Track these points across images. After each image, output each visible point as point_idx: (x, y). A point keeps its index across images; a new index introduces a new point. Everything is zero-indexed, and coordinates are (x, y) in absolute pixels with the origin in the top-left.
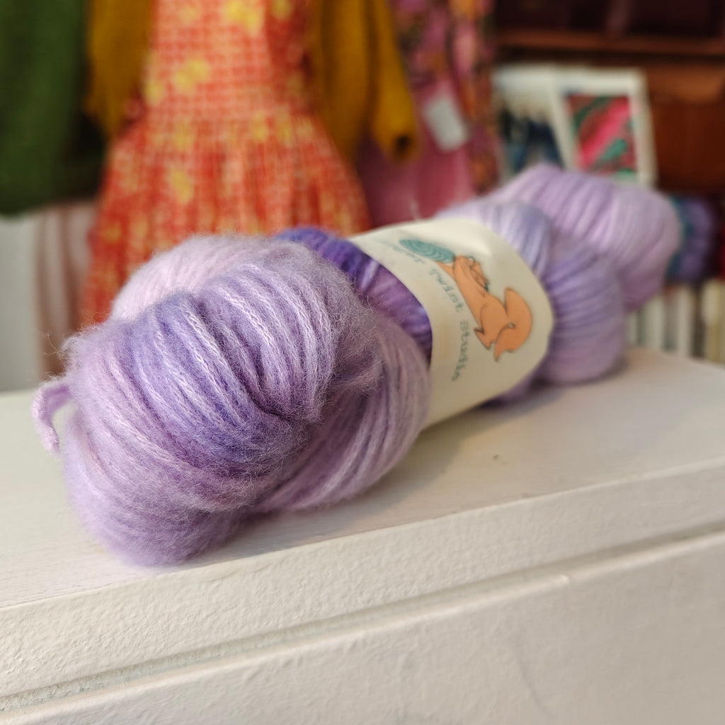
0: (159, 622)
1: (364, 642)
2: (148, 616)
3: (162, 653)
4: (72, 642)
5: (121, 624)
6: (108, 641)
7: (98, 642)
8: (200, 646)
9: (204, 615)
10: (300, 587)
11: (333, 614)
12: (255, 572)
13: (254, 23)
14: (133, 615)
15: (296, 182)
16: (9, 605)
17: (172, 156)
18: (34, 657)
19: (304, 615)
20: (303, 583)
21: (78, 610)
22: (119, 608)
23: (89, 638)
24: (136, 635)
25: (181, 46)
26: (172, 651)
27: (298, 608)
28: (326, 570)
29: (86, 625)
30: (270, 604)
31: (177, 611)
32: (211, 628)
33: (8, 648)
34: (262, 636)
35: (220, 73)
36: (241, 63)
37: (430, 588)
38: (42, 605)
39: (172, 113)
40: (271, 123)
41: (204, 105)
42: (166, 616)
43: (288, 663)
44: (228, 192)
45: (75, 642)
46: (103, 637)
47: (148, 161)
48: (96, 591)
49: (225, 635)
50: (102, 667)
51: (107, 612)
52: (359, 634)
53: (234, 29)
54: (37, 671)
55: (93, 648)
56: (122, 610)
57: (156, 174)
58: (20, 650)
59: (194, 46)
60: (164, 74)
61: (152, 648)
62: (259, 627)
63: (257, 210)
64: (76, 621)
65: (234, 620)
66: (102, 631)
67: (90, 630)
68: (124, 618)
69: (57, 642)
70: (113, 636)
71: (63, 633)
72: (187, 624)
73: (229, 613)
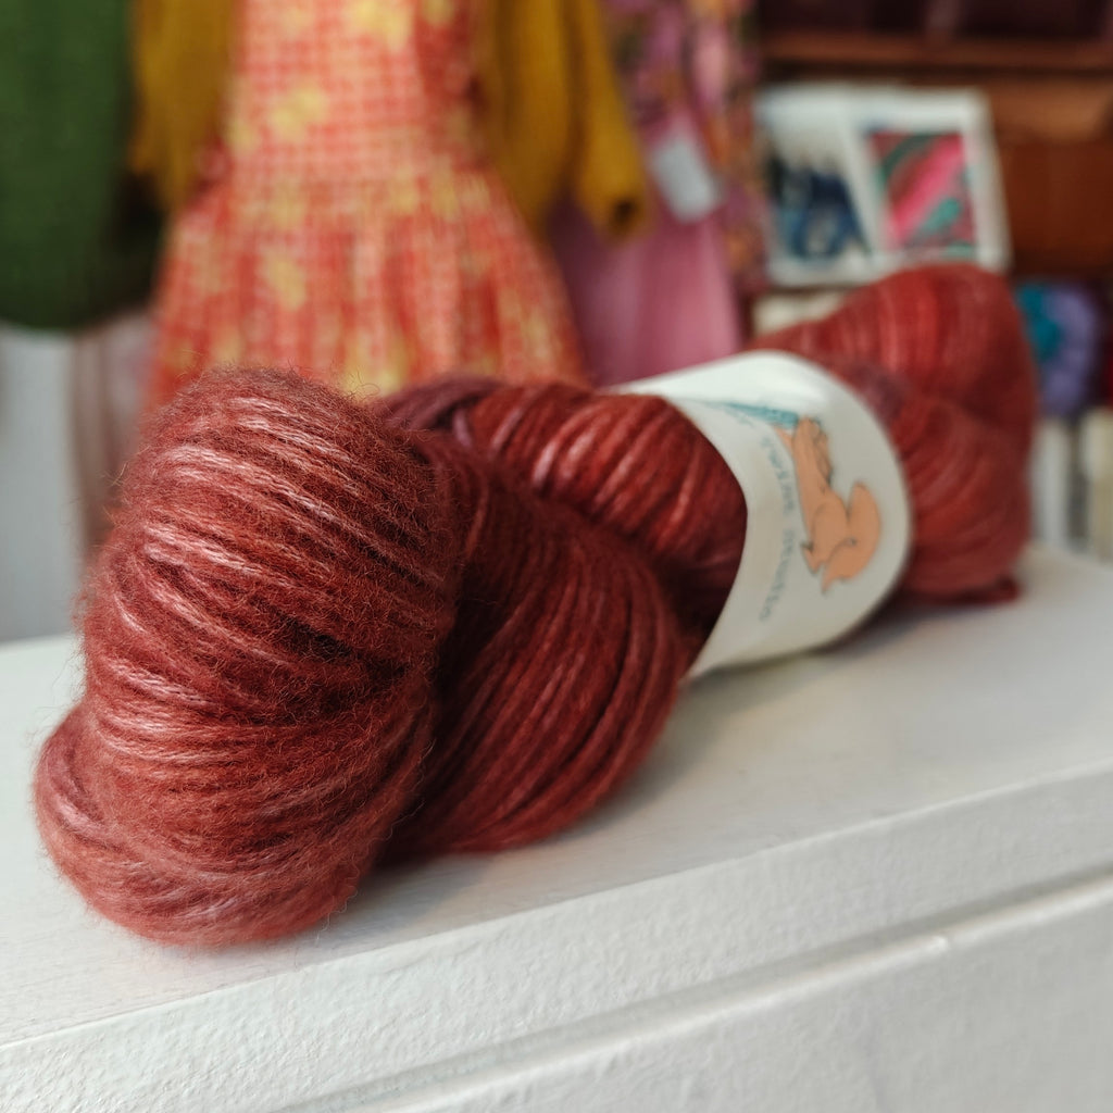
0: (304, 1043)
1: (629, 1058)
2: (286, 1036)
3: (309, 1094)
4: (164, 1082)
5: (242, 1051)
6: (223, 1076)
7: (206, 1081)
8: (370, 1078)
9: (376, 1028)
10: (528, 975)
11: (580, 1017)
12: (458, 954)
13: (396, 31)
14: (263, 1034)
15: (463, 276)
16: (62, 1028)
17: (270, 237)
19: (533, 1021)
20: (531, 970)
21: (173, 1031)
22: (239, 1024)
23: (191, 1076)
24: (267, 1066)
25: (283, 68)
26: (323, 1090)
27: (524, 1011)
28: (568, 947)
29: (187, 1055)
30: (480, 1005)
31: (333, 1023)
32: (386, 1048)
33: (61, 1097)
34: (464, 1057)
35: (345, 107)
36: (378, 93)
38: (114, 1026)
39: (269, 170)
40: (422, 184)
41: (320, 158)
42: (315, 1032)
43: (509, 1099)
44: (361, 293)
45: (169, 1082)
46: (213, 1072)
47: (236, 244)
49: (410, 1058)
51: (220, 1032)
53: (366, 42)
55: (197, 1092)
56: (244, 1027)
57: (247, 268)
58: (79, 1100)
59: (304, 67)
60: (257, 112)
61: (291, 1087)
62: (463, 1043)
63: (403, 318)
64: (170, 1049)
65: (422, 1033)
66: (212, 1064)
67: (193, 1062)
68: (247, 1039)
69: (142, 1083)
70: (230, 1068)
71: (149, 1069)
72: (348, 1044)
73: (416, 1022)
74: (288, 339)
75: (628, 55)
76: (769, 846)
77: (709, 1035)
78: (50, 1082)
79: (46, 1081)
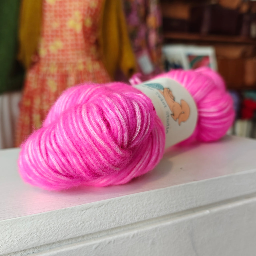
0: (63, 226)
1: (137, 234)
2: (59, 224)
3: (64, 238)
4: (31, 233)
5: (48, 227)
7: (40, 233)
8: (78, 235)
9: (79, 224)
10: (114, 213)
11: (126, 224)
12: (98, 207)
14: (53, 223)
16: (7, 219)
18: (16, 239)
19: (116, 224)
20: (115, 212)
21: (33, 221)
22: (48, 220)
23: (37, 232)
24: (54, 231)
26: (68, 237)
27: (114, 221)
28: (124, 207)
29: (36, 227)
30: (103, 219)
31: (69, 222)
32: (82, 228)
33: (6, 235)
34: (100, 232)
37: (161, 214)
38: (19, 219)
42: (65, 224)
43: (110, 242)
45: (32, 233)
48: (40, 214)
49: (87, 231)
50: (41, 243)
52: (135, 232)
54: (17, 245)
55: (38, 236)
58: (11, 236)
61: (60, 236)
62: (99, 228)
64: (32, 225)
65: (90, 226)
66: (42, 229)
67: (37, 228)
68: (50, 224)
69: (25, 233)
70: (46, 231)
71: (27, 230)
72: (73, 227)
73: (88, 223)
76: (169, 186)
77: (156, 229)
78: (4, 231)
79: (3, 231)
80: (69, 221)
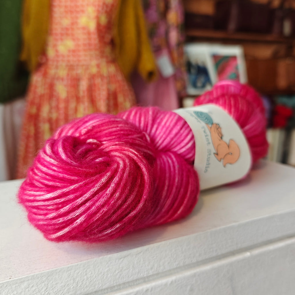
0: (100, 275)
1: (175, 281)
2: (96, 274)
3: (101, 288)
4: (67, 284)
5: (85, 277)
6: (80, 283)
7: (77, 284)
8: (115, 284)
9: (117, 272)
11: (165, 270)
12: (137, 254)
13: (92, 26)
14: (90, 273)
15: (108, 90)
16: (43, 271)
18: (52, 291)
19: (154, 271)
20: (154, 258)
21: (70, 272)
22: (85, 270)
23: (73, 283)
24: (91, 281)
25: (62, 34)
26: (104, 287)
27: (152, 268)
28: (162, 253)
29: (72, 278)
30: (141, 267)
32: (119, 277)
33: (42, 288)
34: (136, 280)
35: (78, 45)
36: (87, 42)
38: (56, 270)
39: (58, 61)
40: (98, 66)
41: (71, 58)
42: (103, 273)
43: (147, 290)
44: (81, 94)
45: (68, 285)
47: (48, 81)
49: (124, 280)
51: (80, 273)
53: (84, 28)
55: (74, 287)
56: (86, 271)
57: (51, 87)
58: (47, 289)
59: (67, 35)
60: (55, 46)
61: (97, 286)
62: (137, 276)
63: (93, 101)
64: (69, 276)
65: (128, 274)
66: (78, 280)
67: (74, 279)
68: (87, 274)
69: (61, 285)
70: (82, 282)
71: (64, 281)
72: (110, 276)
73: (126, 271)
74: (62, 105)
75: (152, 34)
77: (194, 275)
78: (40, 284)
80: (107, 270)
